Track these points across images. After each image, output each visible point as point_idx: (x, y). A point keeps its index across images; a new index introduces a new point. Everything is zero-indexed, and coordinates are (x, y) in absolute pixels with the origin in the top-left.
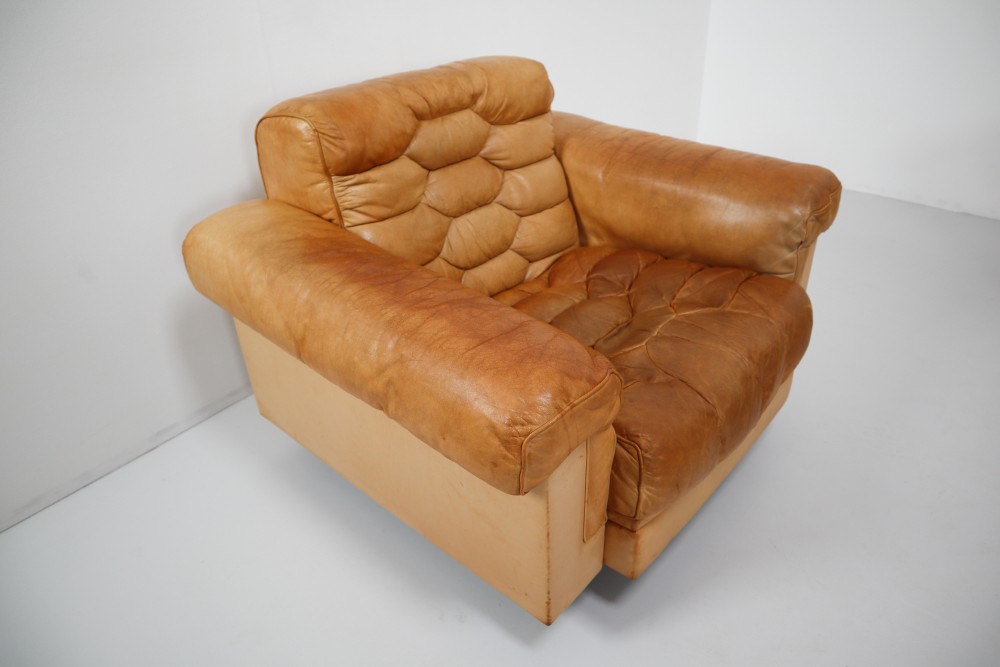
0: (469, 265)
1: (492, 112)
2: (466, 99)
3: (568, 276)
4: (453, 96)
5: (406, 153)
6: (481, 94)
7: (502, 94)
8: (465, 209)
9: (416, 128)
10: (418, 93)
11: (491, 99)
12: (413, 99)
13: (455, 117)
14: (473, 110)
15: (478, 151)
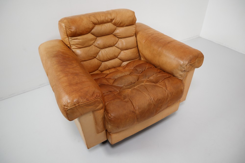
0: (104, 61)
2: (109, 20)
3: (129, 67)
4: (105, 19)
5: (90, 32)
6: (114, 19)
7: (120, 20)
8: (105, 47)
9: (93, 27)
10: (95, 18)
11: (116, 21)
12: (93, 20)
13: (106, 25)
14: (112, 23)
15: (112, 33)
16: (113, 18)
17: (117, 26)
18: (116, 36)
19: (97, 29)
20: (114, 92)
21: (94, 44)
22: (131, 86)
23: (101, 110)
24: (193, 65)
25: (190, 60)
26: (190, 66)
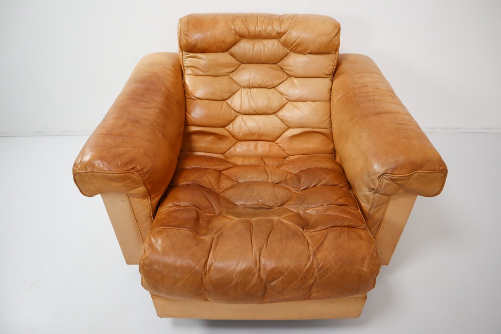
1: (289, 45)
2: (274, 34)
4: (265, 31)
5: (229, 51)
6: (284, 33)
7: (297, 37)
8: (250, 85)
9: (237, 41)
10: (245, 24)
11: (289, 38)
12: (239, 27)
13: (265, 42)
14: (279, 41)
15: (276, 62)
16: (282, 30)
17: (291, 50)
18: (284, 71)
19: (244, 47)
21: (231, 75)
23: (146, 200)
24: (399, 182)
25: (392, 167)
26: (390, 182)
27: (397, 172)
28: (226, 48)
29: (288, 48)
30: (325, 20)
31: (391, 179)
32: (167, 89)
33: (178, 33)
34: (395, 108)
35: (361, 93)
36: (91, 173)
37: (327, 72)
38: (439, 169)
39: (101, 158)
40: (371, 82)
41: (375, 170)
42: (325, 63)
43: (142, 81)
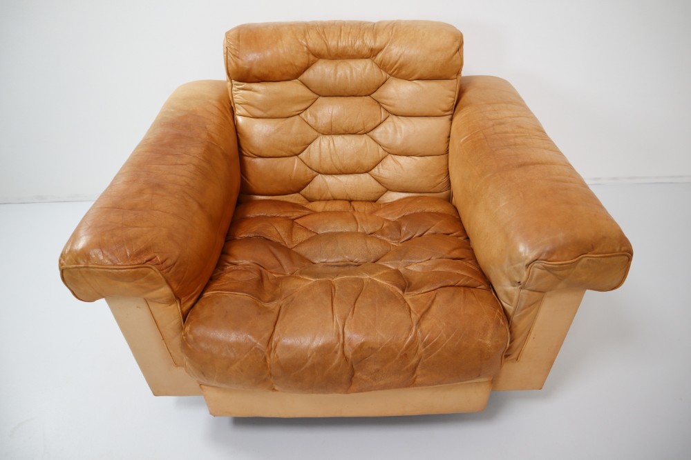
1: (388, 66)
2: (366, 51)
3: (390, 212)
4: (352, 47)
5: (299, 78)
6: (380, 50)
7: (399, 55)
8: (331, 131)
9: (311, 63)
10: (322, 38)
11: (387, 56)
12: (314, 42)
13: (352, 63)
14: (373, 61)
15: (369, 93)
16: (378, 44)
17: (390, 75)
18: (381, 106)
19: (322, 72)
20: (273, 270)
21: (303, 115)
22: (342, 269)
23: (173, 306)
24: (558, 273)
25: (548, 249)
26: (545, 271)
27: (554, 257)
28: (295, 74)
29: (387, 72)
30: (440, 28)
31: (546, 268)
32: (208, 134)
33: (224, 53)
34: (547, 155)
35: (495, 133)
36: (85, 269)
37: (445, 107)
38: (620, 251)
39: (100, 246)
40: (510, 117)
41: (521, 254)
42: (441, 92)
43: (172, 124)
